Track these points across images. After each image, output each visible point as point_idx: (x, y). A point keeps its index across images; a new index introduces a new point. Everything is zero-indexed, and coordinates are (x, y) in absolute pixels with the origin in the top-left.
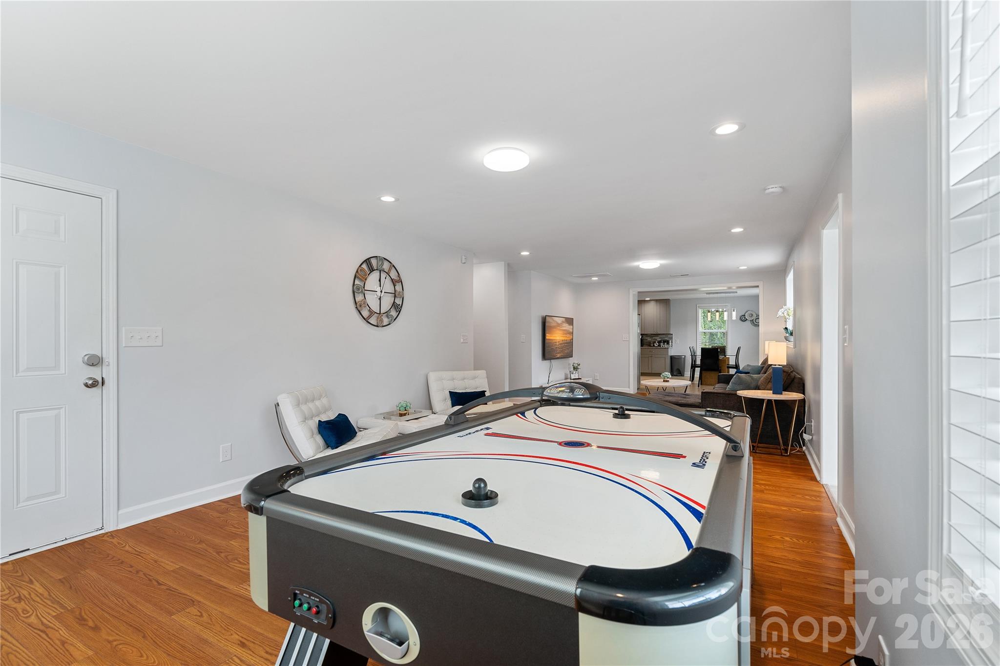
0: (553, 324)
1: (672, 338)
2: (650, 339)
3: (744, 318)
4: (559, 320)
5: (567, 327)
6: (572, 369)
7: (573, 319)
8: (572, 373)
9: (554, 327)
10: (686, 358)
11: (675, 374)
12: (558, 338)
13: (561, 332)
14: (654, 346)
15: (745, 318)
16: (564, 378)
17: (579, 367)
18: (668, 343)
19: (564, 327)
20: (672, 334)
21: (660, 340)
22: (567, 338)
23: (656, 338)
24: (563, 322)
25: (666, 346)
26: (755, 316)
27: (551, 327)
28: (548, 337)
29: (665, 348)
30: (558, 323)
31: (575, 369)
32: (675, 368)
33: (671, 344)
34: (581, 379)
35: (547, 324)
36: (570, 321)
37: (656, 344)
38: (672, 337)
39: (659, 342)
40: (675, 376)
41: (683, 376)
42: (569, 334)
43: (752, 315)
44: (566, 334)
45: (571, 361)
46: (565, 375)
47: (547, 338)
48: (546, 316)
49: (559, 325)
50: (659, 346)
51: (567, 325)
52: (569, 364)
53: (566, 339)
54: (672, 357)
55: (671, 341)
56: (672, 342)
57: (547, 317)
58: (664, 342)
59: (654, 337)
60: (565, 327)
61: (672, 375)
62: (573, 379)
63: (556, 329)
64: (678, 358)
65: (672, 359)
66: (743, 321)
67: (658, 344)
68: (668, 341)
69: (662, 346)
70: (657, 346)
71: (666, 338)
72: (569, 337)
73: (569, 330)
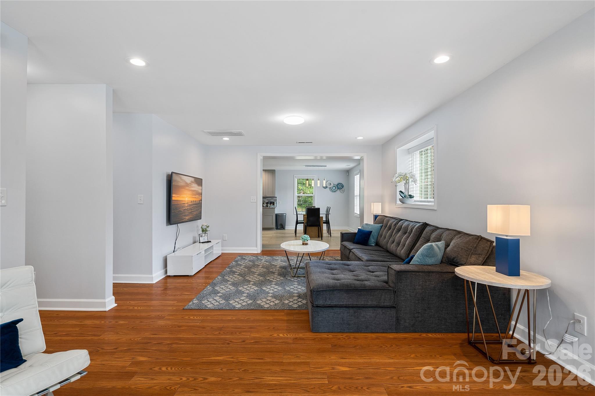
0: (182, 184)
4: (188, 180)
5: (195, 187)
6: (200, 232)
7: (202, 179)
8: (201, 236)
9: (183, 187)
10: (286, 216)
11: (279, 228)
12: (187, 199)
13: (190, 193)
16: (192, 241)
17: (208, 229)
18: (274, 204)
20: (276, 197)
21: (267, 201)
22: (196, 199)
23: (265, 200)
24: (192, 182)
25: (272, 206)
26: (333, 184)
27: (179, 187)
28: (175, 197)
29: (270, 208)
30: (186, 183)
31: (204, 231)
32: (279, 223)
33: (275, 204)
34: (210, 242)
35: (173, 183)
36: (199, 181)
38: (276, 199)
39: (267, 203)
40: (279, 229)
41: (285, 229)
42: (197, 194)
43: (331, 184)
44: (195, 195)
45: (199, 223)
46: (193, 239)
47: (173, 198)
48: (172, 173)
49: (187, 185)
50: (267, 206)
51: (197, 185)
52: (197, 226)
53: (194, 199)
54: (276, 215)
55: (275, 202)
56: (276, 204)
57: (174, 175)
58: (271, 203)
60: (194, 187)
61: (277, 229)
62: (203, 243)
63: (183, 190)
64: (281, 216)
65: (277, 217)
66: (326, 188)
67: (266, 205)
68: (274, 202)
69: (269, 207)
70: (265, 206)
71: (272, 200)
72: (198, 198)
73: (198, 191)
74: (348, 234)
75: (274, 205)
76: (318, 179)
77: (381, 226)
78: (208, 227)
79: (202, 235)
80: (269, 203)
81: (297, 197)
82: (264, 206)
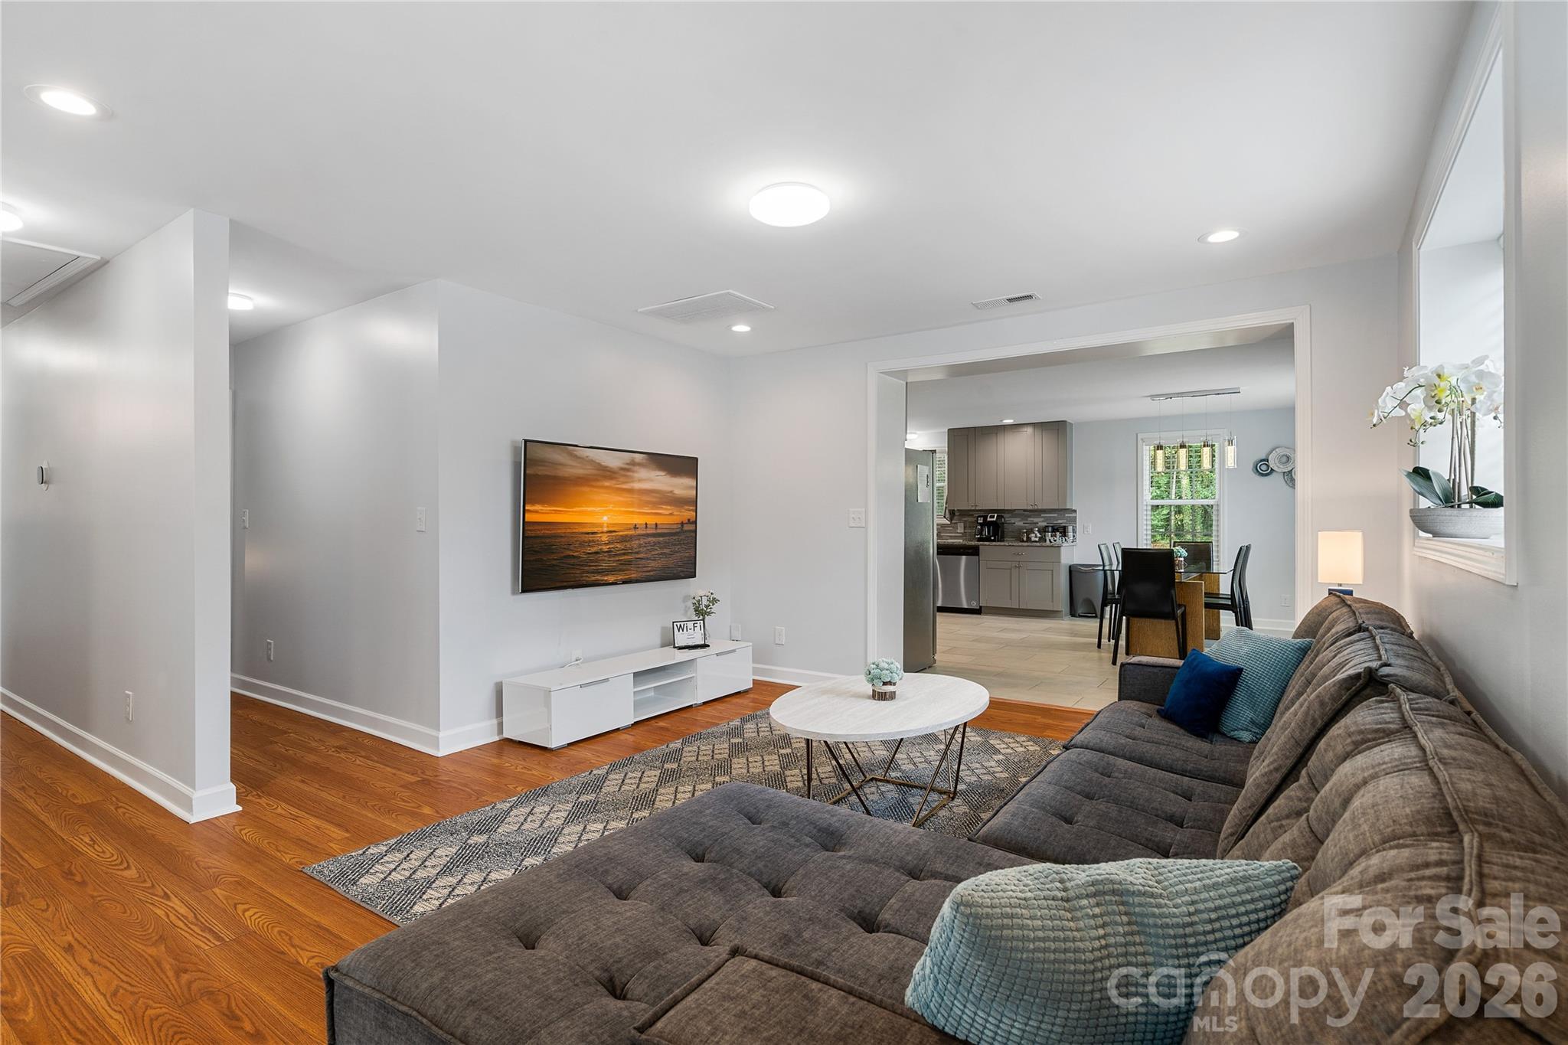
0: (578, 473)
1: (1074, 520)
2: (1021, 524)
3: (1264, 467)
4: (611, 461)
5: (655, 481)
8: (681, 628)
9: (587, 482)
11: (1080, 611)
12: (607, 519)
13: (625, 499)
14: (1029, 539)
15: (1268, 466)
17: (712, 608)
18: (1064, 534)
19: (640, 480)
20: (1075, 511)
21: (1045, 524)
22: (668, 517)
23: (1036, 520)
24: (640, 467)
25: (1057, 540)
28: (557, 515)
29: (1052, 546)
30: (603, 470)
31: (701, 612)
32: (1079, 601)
33: (1071, 534)
34: (707, 646)
35: (550, 472)
36: (676, 464)
37: (1035, 536)
38: (1075, 518)
39: (1043, 531)
40: (1080, 616)
42: (667, 504)
43: (1289, 458)
44: (654, 505)
47: (551, 518)
49: (609, 475)
50: (1043, 539)
51: (663, 473)
53: (655, 520)
54: (1072, 570)
55: (1070, 529)
56: (1074, 531)
57: (534, 446)
58: (1055, 530)
59: (1030, 516)
60: (650, 480)
61: (1073, 613)
62: (680, 648)
63: (586, 489)
64: (1086, 572)
65: (1073, 573)
66: (1262, 475)
67: (1038, 535)
68: (1065, 528)
69: (1048, 541)
70: (1037, 539)
71: (1060, 521)
72: (671, 514)
73: (671, 492)
74: (1145, 669)
75: (1065, 536)
76: (1227, 443)
77: (1300, 649)
78: (715, 601)
79: (682, 624)
80: (1050, 529)
81: (1150, 508)
82: (1033, 539)
